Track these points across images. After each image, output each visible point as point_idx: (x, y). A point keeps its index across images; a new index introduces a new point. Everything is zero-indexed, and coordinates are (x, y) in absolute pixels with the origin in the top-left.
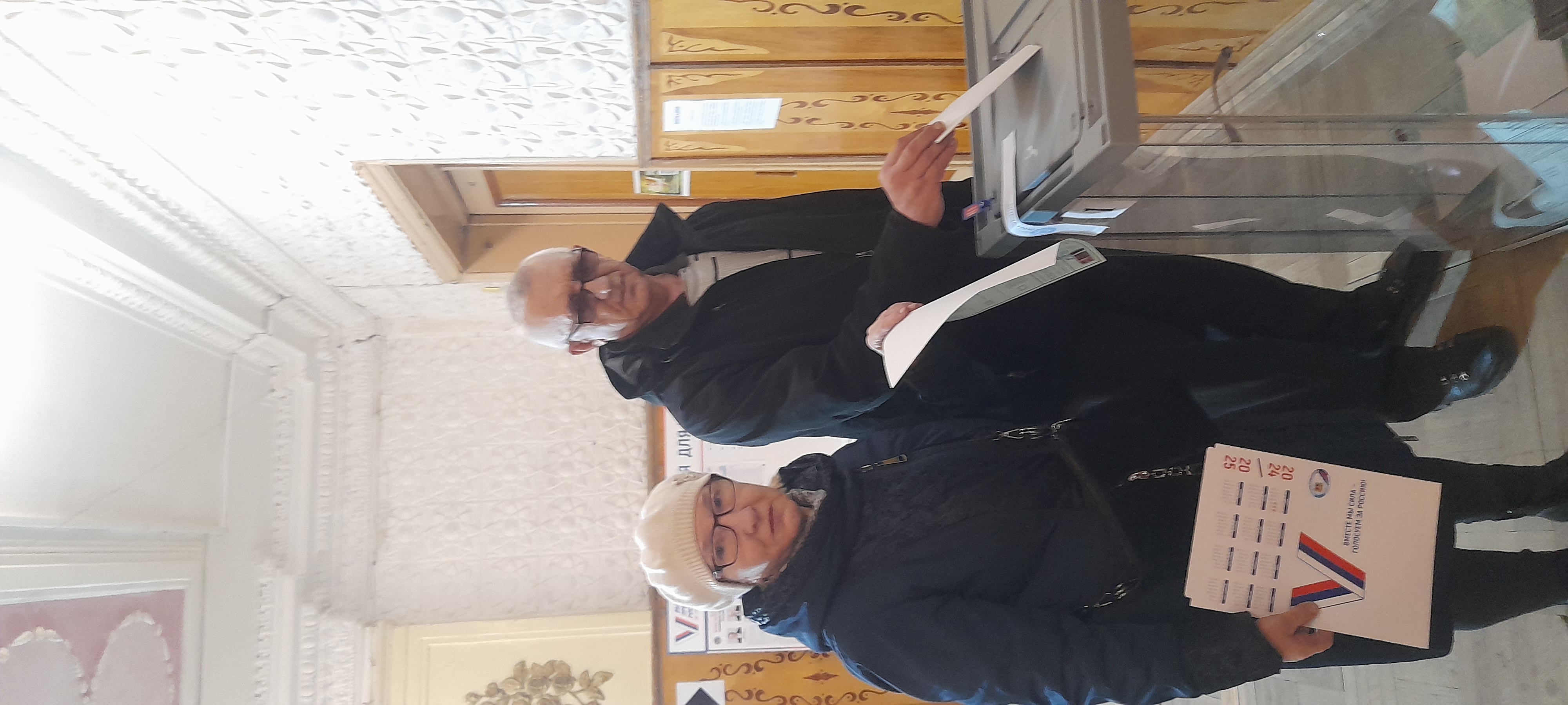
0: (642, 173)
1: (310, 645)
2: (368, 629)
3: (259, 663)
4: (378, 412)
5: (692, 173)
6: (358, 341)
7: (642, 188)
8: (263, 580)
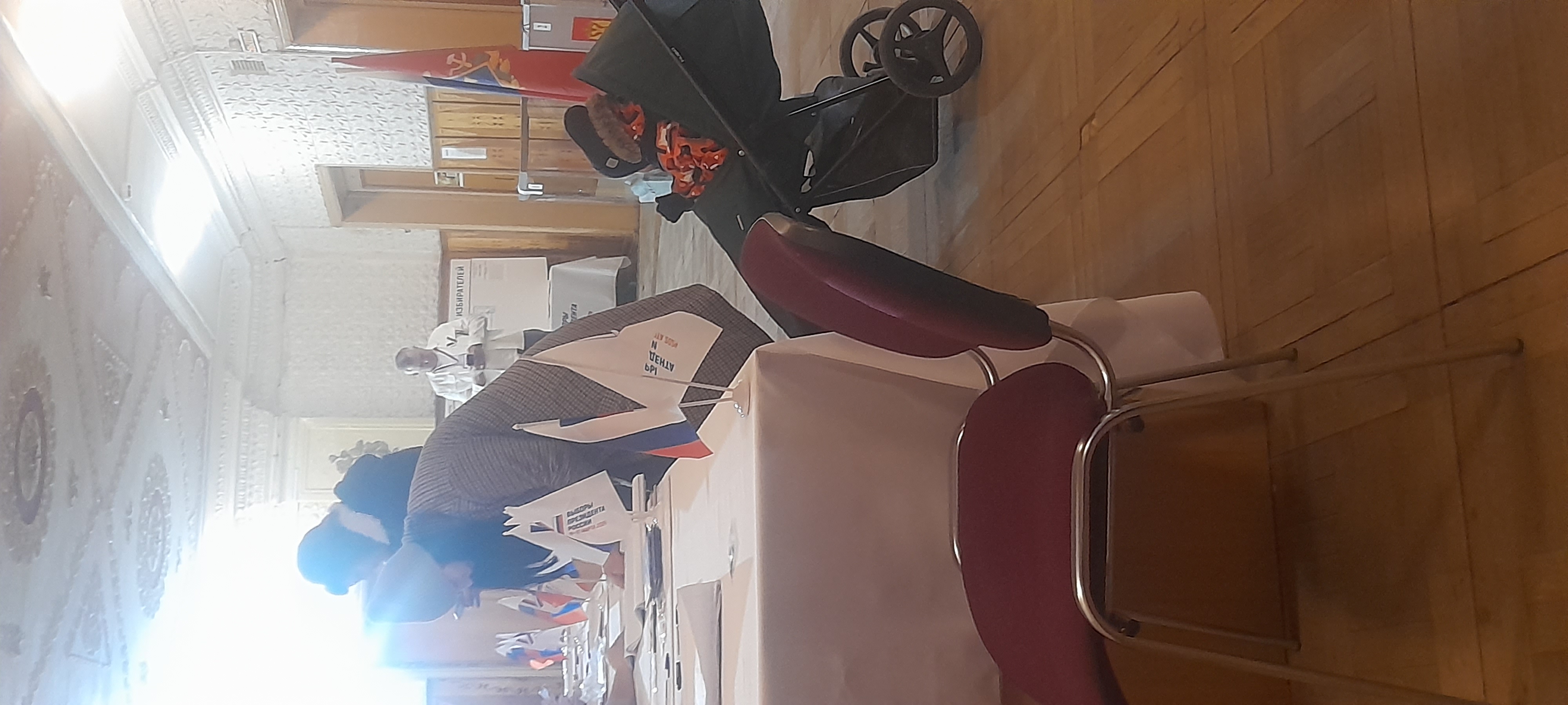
0: (439, 174)
1: (246, 420)
2: (276, 418)
3: (224, 422)
4: (284, 302)
5: (464, 175)
6: (276, 261)
7: (439, 183)
8: (227, 380)
